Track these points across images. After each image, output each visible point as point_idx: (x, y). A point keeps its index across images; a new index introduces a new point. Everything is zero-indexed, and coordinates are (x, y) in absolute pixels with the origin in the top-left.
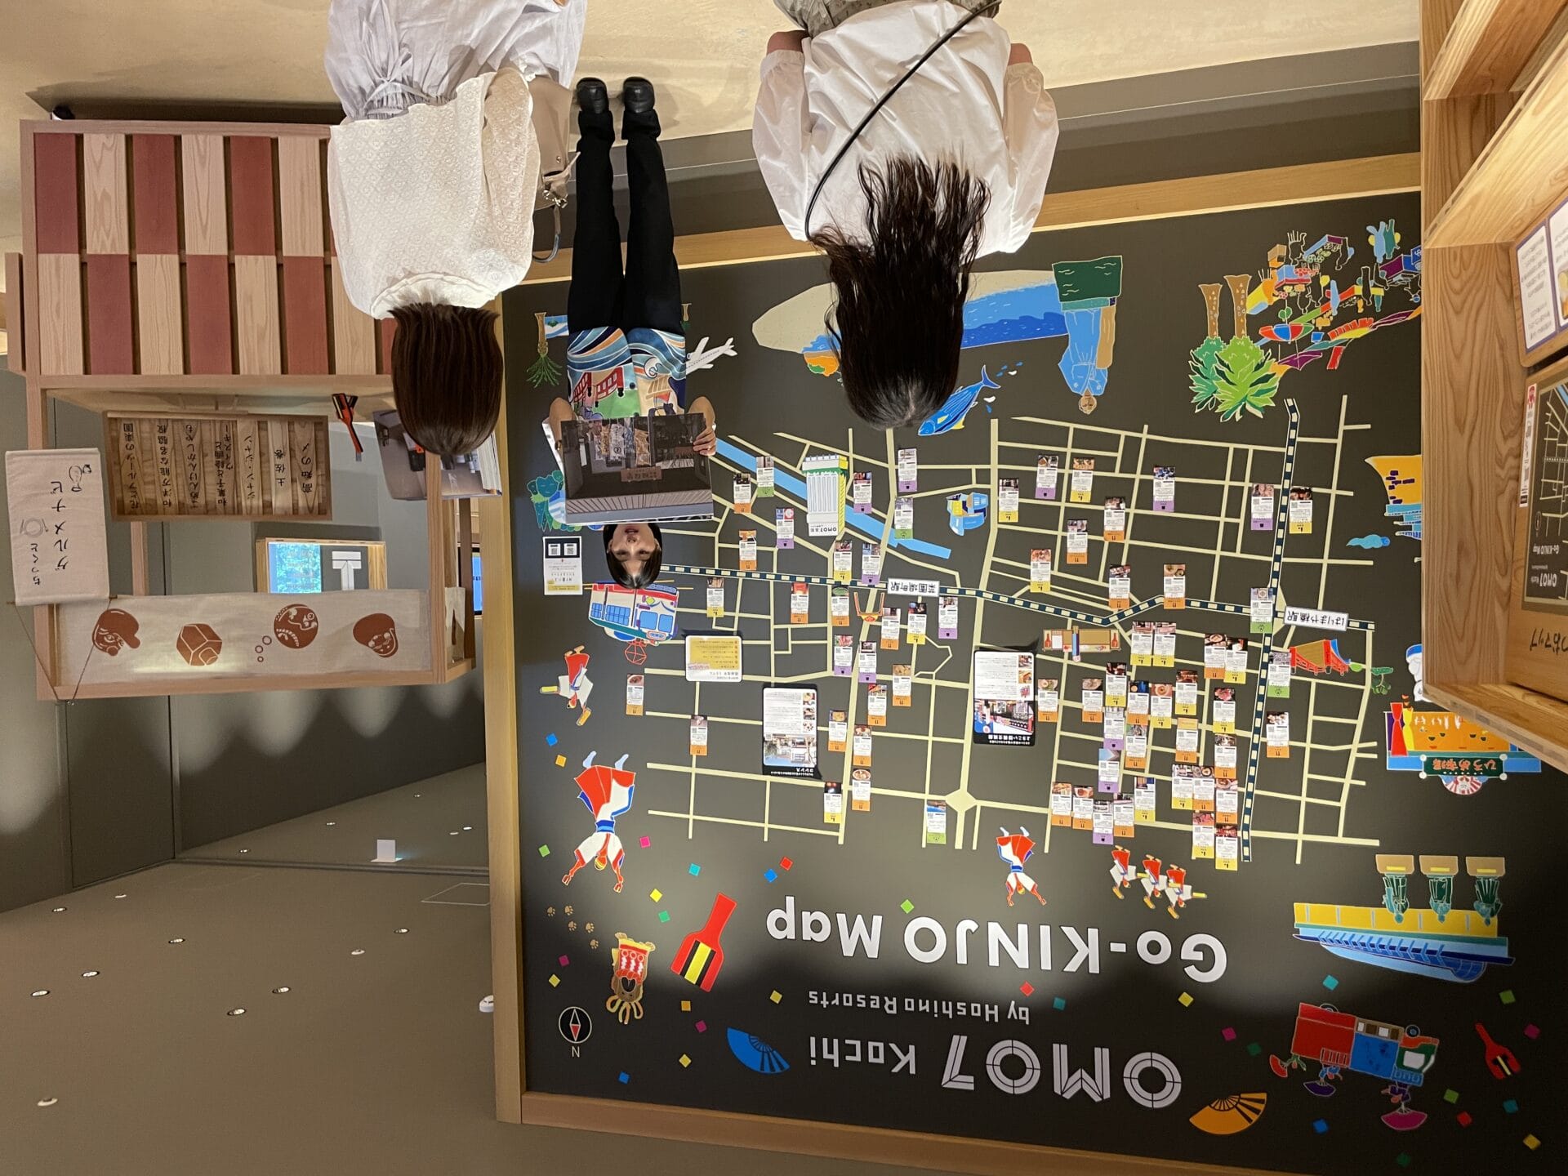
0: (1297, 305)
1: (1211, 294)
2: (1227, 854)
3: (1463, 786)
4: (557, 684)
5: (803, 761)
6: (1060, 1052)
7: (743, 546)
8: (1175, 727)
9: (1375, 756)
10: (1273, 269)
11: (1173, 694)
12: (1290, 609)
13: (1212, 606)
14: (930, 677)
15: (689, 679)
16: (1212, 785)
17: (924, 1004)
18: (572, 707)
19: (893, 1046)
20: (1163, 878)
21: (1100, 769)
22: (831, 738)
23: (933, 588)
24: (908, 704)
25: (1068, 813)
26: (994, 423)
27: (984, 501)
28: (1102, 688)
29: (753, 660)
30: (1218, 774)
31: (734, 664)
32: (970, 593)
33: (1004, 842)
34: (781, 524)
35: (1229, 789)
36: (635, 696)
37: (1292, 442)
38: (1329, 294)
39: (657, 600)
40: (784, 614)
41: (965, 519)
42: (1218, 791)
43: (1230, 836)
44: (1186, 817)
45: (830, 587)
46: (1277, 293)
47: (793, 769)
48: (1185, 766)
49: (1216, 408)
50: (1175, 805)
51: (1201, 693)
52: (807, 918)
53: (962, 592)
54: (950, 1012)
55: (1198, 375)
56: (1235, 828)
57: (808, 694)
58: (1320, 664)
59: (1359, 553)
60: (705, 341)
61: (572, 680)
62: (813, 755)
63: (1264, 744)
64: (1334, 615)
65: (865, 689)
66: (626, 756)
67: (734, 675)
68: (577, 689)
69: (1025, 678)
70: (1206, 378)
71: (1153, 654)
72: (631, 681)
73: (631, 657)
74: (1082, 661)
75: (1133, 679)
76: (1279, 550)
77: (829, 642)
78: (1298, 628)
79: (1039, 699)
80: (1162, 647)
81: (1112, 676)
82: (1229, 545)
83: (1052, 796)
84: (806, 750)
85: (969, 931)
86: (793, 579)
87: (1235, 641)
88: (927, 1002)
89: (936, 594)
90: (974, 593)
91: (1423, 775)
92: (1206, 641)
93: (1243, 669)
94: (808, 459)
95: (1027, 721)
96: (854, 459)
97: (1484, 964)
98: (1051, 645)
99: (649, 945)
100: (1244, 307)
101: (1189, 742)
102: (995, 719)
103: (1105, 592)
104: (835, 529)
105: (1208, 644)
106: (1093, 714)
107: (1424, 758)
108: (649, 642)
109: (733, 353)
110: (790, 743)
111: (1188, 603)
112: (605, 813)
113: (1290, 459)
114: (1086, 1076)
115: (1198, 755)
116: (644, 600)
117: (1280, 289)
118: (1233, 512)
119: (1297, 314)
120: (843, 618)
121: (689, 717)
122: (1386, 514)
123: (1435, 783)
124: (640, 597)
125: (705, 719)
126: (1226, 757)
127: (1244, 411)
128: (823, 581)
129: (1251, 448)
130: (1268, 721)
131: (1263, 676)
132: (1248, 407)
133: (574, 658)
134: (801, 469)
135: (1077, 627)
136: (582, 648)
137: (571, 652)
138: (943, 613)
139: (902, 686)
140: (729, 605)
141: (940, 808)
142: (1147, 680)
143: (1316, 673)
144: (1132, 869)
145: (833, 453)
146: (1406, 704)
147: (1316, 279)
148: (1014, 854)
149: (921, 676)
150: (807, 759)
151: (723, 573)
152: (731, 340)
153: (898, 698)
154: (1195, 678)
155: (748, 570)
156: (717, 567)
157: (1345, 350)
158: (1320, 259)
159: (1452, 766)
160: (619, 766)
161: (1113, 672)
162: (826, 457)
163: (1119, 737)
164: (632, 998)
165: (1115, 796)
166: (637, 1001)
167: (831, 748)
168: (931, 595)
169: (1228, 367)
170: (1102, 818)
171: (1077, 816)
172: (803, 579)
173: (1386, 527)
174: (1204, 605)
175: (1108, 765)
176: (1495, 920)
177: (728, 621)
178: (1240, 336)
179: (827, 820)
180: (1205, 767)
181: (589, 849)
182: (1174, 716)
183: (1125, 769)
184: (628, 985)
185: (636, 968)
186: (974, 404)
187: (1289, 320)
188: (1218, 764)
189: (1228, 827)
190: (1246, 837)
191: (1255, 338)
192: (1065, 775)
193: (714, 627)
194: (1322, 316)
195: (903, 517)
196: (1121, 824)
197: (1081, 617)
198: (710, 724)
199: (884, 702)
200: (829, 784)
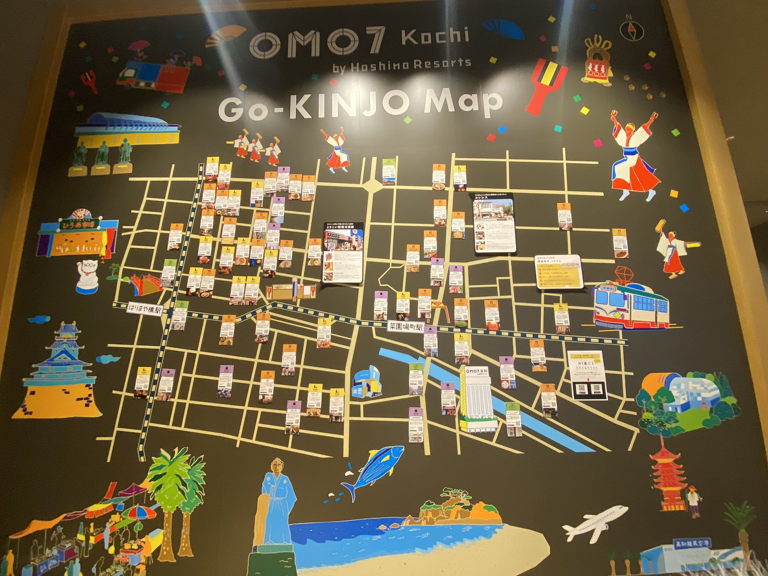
0: (129, 534)
1: (186, 549)
2: (212, 165)
3: (82, 213)
4: (687, 249)
5: (483, 203)
6: (316, 52)
7: (542, 359)
8: (236, 238)
9: (124, 227)
10: (143, 564)
11: (235, 259)
12: (159, 315)
13: (205, 316)
14: (393, 265)
15: (577, 257)
16: (216, 205)
17: (397, 67)
18: (671, 233)
19: (415, 43)
20: (250, 150)
21: (283, 211)
22: (463, 220)
23: (392, 326)
24: (409, 246)
25: (304, 183)
26: (346, 454)
27: (355, 391)
28: (279, 262)
29: (527, 272)
30: (212, 211)
31: (541, 268)
32: (365, 323)
33: (345, 163)
34: (512, 376)
35: (207, 203)
36: (620, 242)
37: (144, 430)
38: (110, 540)
39: (611, 316)
40: (504, 307)
41: (368, 377)
42: (214, 201)
43: (210, 176)
44: (233, 186)
45: (469, 327)
46: (142, 544)
47: (490, 198)
48: (232, 215)
49: (190, 458)
50: (239, 192)
51: (218, 260)
52: (475, 107)
53: (371, 324)
54: (380, 64)
55: (200, 484)
56: (207, 181)
57: (482, 249)
58: (147, 280)
59: (115, 352)
60: (594, 540)
61: (675, 253)
62: (475, 208)
63: (184, 231)
64: (135, 311)
65: (440, 253)
66: (622, 199)
67: (540, 261)
68: (670, 246)
69: (328, 266)
70: (195, 481)
71: (246, 284)
72: (624, 253)
73: (627, 272)
74: (292, 278)
75: (260, 268)
76: (161, 354)
77: (467, 287)
78: (156, 304)
79: (320, 253)
80: (239, 288)
81: (273, 269)
82: (191, 357)
83: (314, 193)
84: (481, 211)
85: (369, 110)
86: (499, 333)
87: (194, 294)
88: (394, 68)
89: (390, 322)
90: (363, 323)
91: (101, 218)
92: (211, 293)
93: (191, 276)
94: (493, 430)
95: (328, 238)
96: (455, 428)
97: (88, 122)
98: (311, 288)
99: (586, 81)
100: (165, 535)
101: (228, 230)
102: (349, 238)
103: (273, 325)
104: (468, 371)
105: (211, 291)
106: (286, 245)
107: (99, 228)
108: (614, 283)
109: (566, 527)
110: (493, 215)
111: (221, 318)
112: (632, 160)
113: (147, 418)
114: (302, 43)
115: (223, 222)
116: (623, 316)
117: (140, 547)
118: (186, 381)
119: (131, 526)
120: (459, 304)
121: (574, 229)
122: (96, 377)
123: (95, 215)
124: (627, 317)
125: (561, 229)
126: (207, 222)
127: (172, 454)
128: (475, 331)
129: (170, 427)
130: (180, 245)
131: (180, 272)
132: (169, 457)
133: (676, 270)
134: (499, 422)
135: (293, 301)
136: (671, 277)
137: (680, 273)
138: (384, 309)
139: (412, 259)
140: (550, 313)
141: (386, 180)
142: (250, 267)
143: (149, 275)
144: (268, 154)
145: (473, 434)
146: (103, 258)
147: (117, 552)
148: (339, 157)
149: (401, 265)
150: (480, 205)
151: (558, 338)
152: (569, 540)
153: (416, 250)
154: (220, 270)
155: (537, 340)
156: (563, 342)
157: (104, 495)
158: (113, 567)
159: (85, 224)
160: (626, 193)
161: (272, 272)
162: (478, 431)
163: (270, 231)
164: (594, 49)
165: (275, 195)
166: (590, 48)
167: (463, 214)
168: (393, 322)
169: (180, 489)
170: (284, 181)
171: (299, 182)
172: (491, 332)
173: (97, 369)
174: (211, 317)
175: (279, 214)
176: (79, 145)
177: (549, 300)
178: (169, 513)
179: (464, 167)
180: (219, 216)
181: (641, 137)
182: (235, 245)
183: (268, 212)
184: (598, 57)
185: (593, 67)
186: (362, 470)
187: (136, 522)
188: (212, 217)
189: (211, 180)
190: (201, 176)
191: (159, 510)
192: (305, 206)
193: (561, 296)
194: (116, 523)
195: (417, 380)
196: (272, 179)
197: (290, 308)
198: (557, 225)
199: (425, 246)
200: (463, 190)
